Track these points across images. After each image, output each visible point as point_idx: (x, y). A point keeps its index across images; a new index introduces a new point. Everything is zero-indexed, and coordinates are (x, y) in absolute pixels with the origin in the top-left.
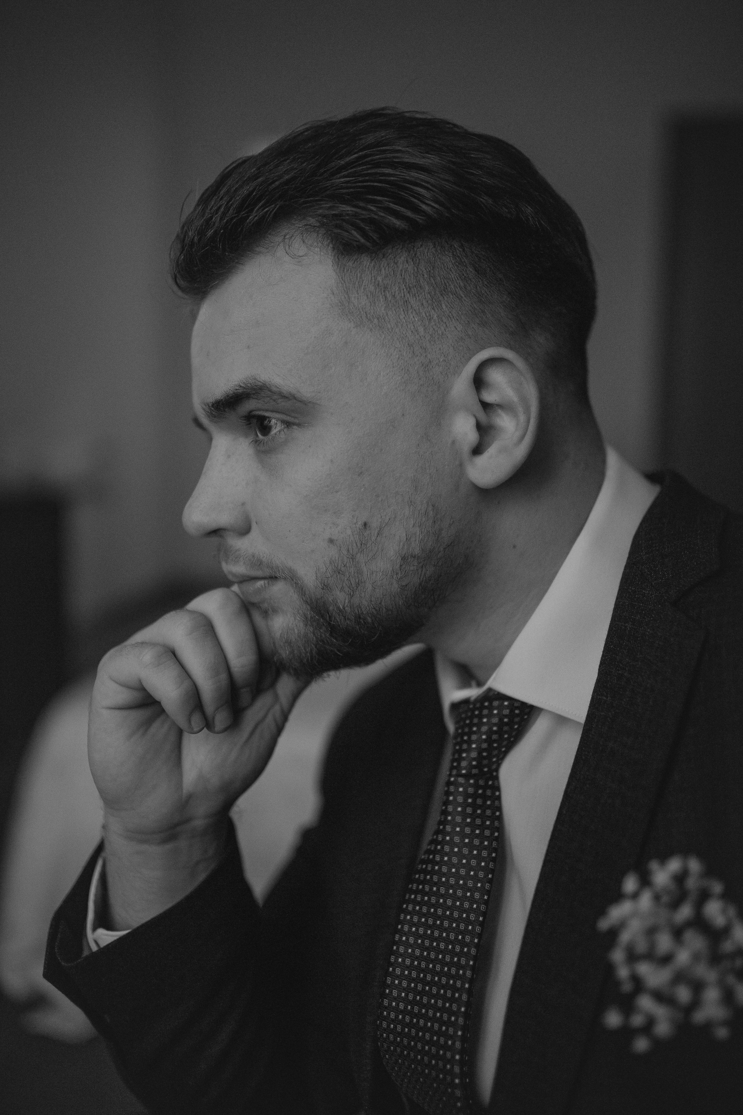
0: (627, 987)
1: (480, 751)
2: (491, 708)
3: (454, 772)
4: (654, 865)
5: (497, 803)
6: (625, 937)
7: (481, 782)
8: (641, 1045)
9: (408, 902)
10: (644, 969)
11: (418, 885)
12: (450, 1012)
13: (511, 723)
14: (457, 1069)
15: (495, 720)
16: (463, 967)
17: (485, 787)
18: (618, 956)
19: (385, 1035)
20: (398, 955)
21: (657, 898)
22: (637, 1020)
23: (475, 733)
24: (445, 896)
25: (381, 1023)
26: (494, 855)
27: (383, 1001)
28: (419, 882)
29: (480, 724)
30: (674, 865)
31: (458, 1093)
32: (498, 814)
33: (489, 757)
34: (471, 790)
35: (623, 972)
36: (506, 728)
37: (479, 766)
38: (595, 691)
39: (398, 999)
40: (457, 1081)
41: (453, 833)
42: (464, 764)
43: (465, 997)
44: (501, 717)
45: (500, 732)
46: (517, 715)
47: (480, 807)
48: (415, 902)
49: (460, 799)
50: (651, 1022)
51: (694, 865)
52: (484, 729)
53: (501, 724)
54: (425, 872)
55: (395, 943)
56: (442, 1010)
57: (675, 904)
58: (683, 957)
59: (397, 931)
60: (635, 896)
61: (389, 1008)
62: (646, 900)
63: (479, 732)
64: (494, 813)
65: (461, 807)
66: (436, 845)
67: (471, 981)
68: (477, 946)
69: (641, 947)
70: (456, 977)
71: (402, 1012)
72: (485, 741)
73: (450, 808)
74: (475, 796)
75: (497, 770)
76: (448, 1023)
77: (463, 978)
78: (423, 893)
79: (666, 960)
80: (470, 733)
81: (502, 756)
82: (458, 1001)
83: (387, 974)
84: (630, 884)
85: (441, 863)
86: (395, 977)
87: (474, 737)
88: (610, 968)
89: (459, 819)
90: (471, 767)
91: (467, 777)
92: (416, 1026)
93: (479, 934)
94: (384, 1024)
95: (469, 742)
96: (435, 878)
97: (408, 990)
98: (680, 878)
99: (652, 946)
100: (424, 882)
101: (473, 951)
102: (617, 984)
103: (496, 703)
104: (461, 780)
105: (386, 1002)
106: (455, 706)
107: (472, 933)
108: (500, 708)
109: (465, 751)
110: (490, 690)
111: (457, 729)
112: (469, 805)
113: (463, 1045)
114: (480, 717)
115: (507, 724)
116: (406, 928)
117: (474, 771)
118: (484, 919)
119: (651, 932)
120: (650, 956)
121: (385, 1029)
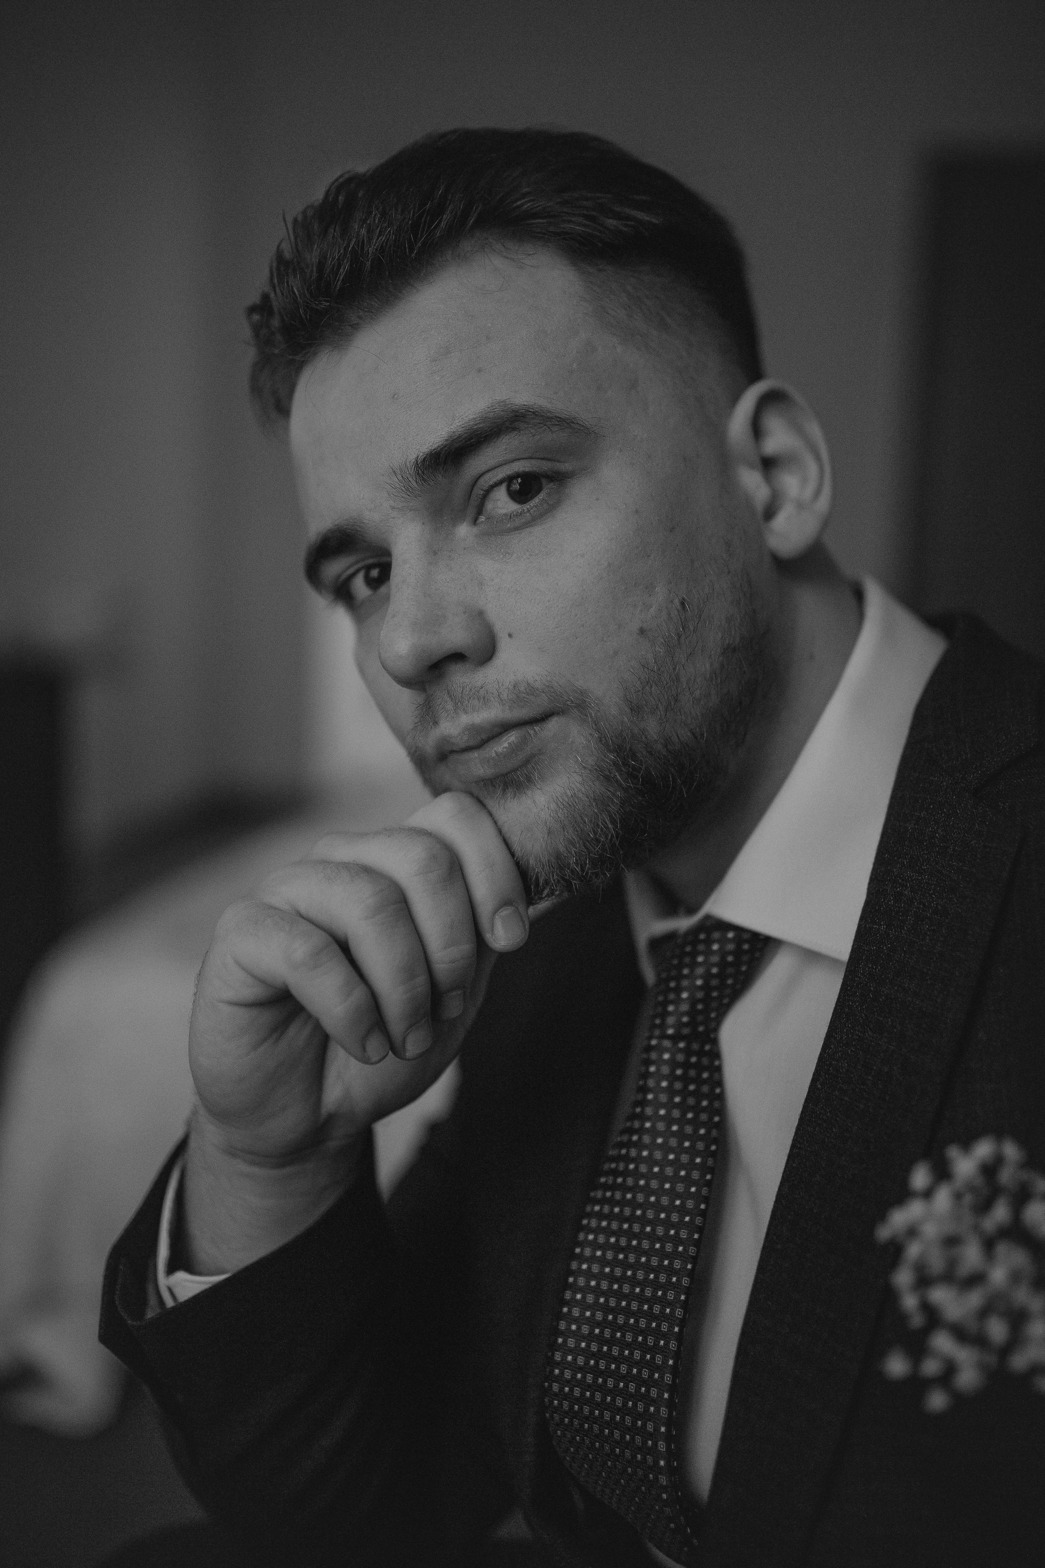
0: (917, 1321)
1: (693, 1001)
2: (708, 942)
3: (657, 1032)
4: (953, 1152)
5: (716, 1076)
6: (913, 1250)
7: (695, 1046)
8: (937, 1401)
9: (589, 1215)
10: (940, 1295)
11: (605, 1191)
12: (652, 1367)
13: (736, 964)
14: (662, 1446)
15: (715, 959)
16: (664, 1336)
17: (700, 1053)
18: (903, 1278)
19: (556, 1402)
20: (575, 1288)
21: (958, 1196)
22: (931, 1367)
23: (686, 977)
24: (644, 1206)
25: (550, 1386)
26: (708, 1177)
27: (553, 1355)
28: (606, 1187)
29: (694, 965)
30: (984, 1149)
31: (663, 1480)
32: (718, 1091)
33: (706, 1011)
34: (680, 1057)
35: (910, 1302)
36: (730, 970)
37: (693, 1024)
38: (862, 918)
39: (576, 1351)
40: (662, 1463)
41: (656, 1118)
42: (671, 1020)
43: (673, 1345)
44: (723, 954)
45: (721, 976)
46: (746, 952)
47: (693, 1081)
48: (600, 1216)
49: (665, 1070)
50: (950, 1369)
51: (1011, 1151)
52: (700, 971)
53: (723, 964)
54: (615, 1173)
55: (571, 1273)
56: (641, 1364)
57: (984, 1206)
58: (998, 1275)
59: (573, 1256)
60: (928, 1194)
61: (563, 1365)
62: (943, 1198)
63: (692, 977)
64: (712, 1089)
65: (667, 1080)
66: (631, 1134)
67: (682, 1323)
68: (691, 1274)
69: (937, 1263)
70: (661, 1318)
71: (581, 1369)
72: (701, 988)
73: (651, 1083)
74: (686, 1065)
75: (716, 1030)
76: (649, 1383)
77: (670, 1319)
78: (612, 1202)
79: (976, 1280)
80: (679, 977)
81: (724, 1009)
82: (664, 1351)
83: (560, 1316)
84: (920, 1178)
85: (638, 1160)
86: (571, 1320)
87: (685, 983)
88: (890, 1295)
89: (663, 1098)
90: (679, 1025)
91: (675, 1038)
92: (602, 1388)
93: (693, 1257)
94: (556, 1387)
95: (678, 990)
96: (630, 1181)
97: (590, 1337)
98: (990, 1170)
99: (952, 1264)
100: (613, 1187)
101: (685, 1281)
102: (902, 1318)
103: (716, 935)
104: (667, 1043)
105: (558, 1357)
106: (656, 944)
107: (683, 1256)
108: (723, 941)
109: (672, 1002)
110: (708, 917)
111: (658, 975)
112: (678, 1078)
113: (670, 1413)
114: (694, 954)
115: (731, 964)
116: (581, 1282)
117: (686, 1031)
118: (700, 1237)
119: (951, 1242)
120: (948, 1277)
121: (556, 1395)
